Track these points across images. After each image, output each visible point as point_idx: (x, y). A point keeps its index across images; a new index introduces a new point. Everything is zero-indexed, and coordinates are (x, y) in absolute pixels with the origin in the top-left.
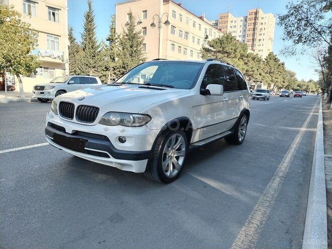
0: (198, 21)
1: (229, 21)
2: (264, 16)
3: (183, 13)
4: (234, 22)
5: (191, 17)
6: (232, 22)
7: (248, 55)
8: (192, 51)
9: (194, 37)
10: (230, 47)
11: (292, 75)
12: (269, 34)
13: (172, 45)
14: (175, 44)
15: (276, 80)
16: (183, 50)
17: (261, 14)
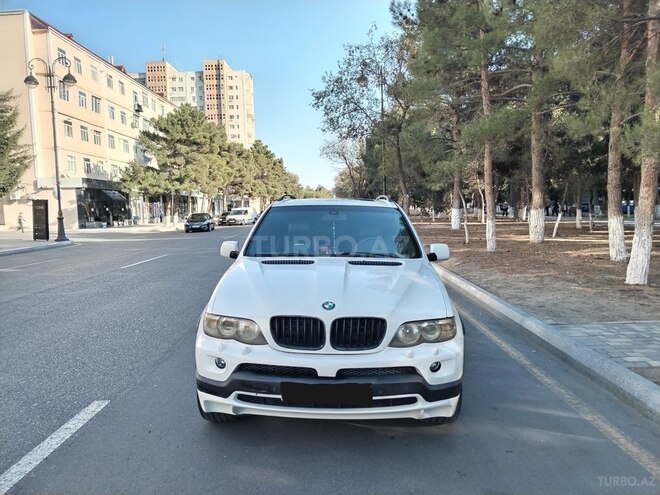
0: (117, 76)
1: (167, 77)
2: (233, 74)
3: (83, 56)
4: (177, 79)
5: (101, 66)
6: (174, 79)
7: (229, 147)
8: (113, 137)
9: (112, 108)
10: (201, 133)
11: (294, 180)
12: (247, 107)
13: (66, 122)
14: (72, 120)
15: (275, 189)
16: (91, 135)
17: (226, 71)
